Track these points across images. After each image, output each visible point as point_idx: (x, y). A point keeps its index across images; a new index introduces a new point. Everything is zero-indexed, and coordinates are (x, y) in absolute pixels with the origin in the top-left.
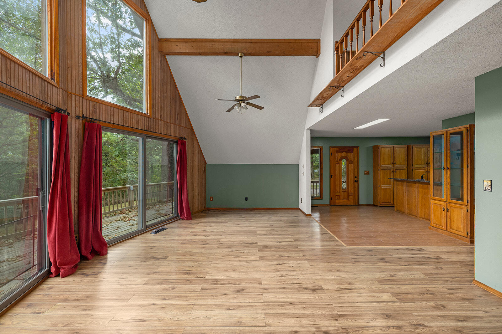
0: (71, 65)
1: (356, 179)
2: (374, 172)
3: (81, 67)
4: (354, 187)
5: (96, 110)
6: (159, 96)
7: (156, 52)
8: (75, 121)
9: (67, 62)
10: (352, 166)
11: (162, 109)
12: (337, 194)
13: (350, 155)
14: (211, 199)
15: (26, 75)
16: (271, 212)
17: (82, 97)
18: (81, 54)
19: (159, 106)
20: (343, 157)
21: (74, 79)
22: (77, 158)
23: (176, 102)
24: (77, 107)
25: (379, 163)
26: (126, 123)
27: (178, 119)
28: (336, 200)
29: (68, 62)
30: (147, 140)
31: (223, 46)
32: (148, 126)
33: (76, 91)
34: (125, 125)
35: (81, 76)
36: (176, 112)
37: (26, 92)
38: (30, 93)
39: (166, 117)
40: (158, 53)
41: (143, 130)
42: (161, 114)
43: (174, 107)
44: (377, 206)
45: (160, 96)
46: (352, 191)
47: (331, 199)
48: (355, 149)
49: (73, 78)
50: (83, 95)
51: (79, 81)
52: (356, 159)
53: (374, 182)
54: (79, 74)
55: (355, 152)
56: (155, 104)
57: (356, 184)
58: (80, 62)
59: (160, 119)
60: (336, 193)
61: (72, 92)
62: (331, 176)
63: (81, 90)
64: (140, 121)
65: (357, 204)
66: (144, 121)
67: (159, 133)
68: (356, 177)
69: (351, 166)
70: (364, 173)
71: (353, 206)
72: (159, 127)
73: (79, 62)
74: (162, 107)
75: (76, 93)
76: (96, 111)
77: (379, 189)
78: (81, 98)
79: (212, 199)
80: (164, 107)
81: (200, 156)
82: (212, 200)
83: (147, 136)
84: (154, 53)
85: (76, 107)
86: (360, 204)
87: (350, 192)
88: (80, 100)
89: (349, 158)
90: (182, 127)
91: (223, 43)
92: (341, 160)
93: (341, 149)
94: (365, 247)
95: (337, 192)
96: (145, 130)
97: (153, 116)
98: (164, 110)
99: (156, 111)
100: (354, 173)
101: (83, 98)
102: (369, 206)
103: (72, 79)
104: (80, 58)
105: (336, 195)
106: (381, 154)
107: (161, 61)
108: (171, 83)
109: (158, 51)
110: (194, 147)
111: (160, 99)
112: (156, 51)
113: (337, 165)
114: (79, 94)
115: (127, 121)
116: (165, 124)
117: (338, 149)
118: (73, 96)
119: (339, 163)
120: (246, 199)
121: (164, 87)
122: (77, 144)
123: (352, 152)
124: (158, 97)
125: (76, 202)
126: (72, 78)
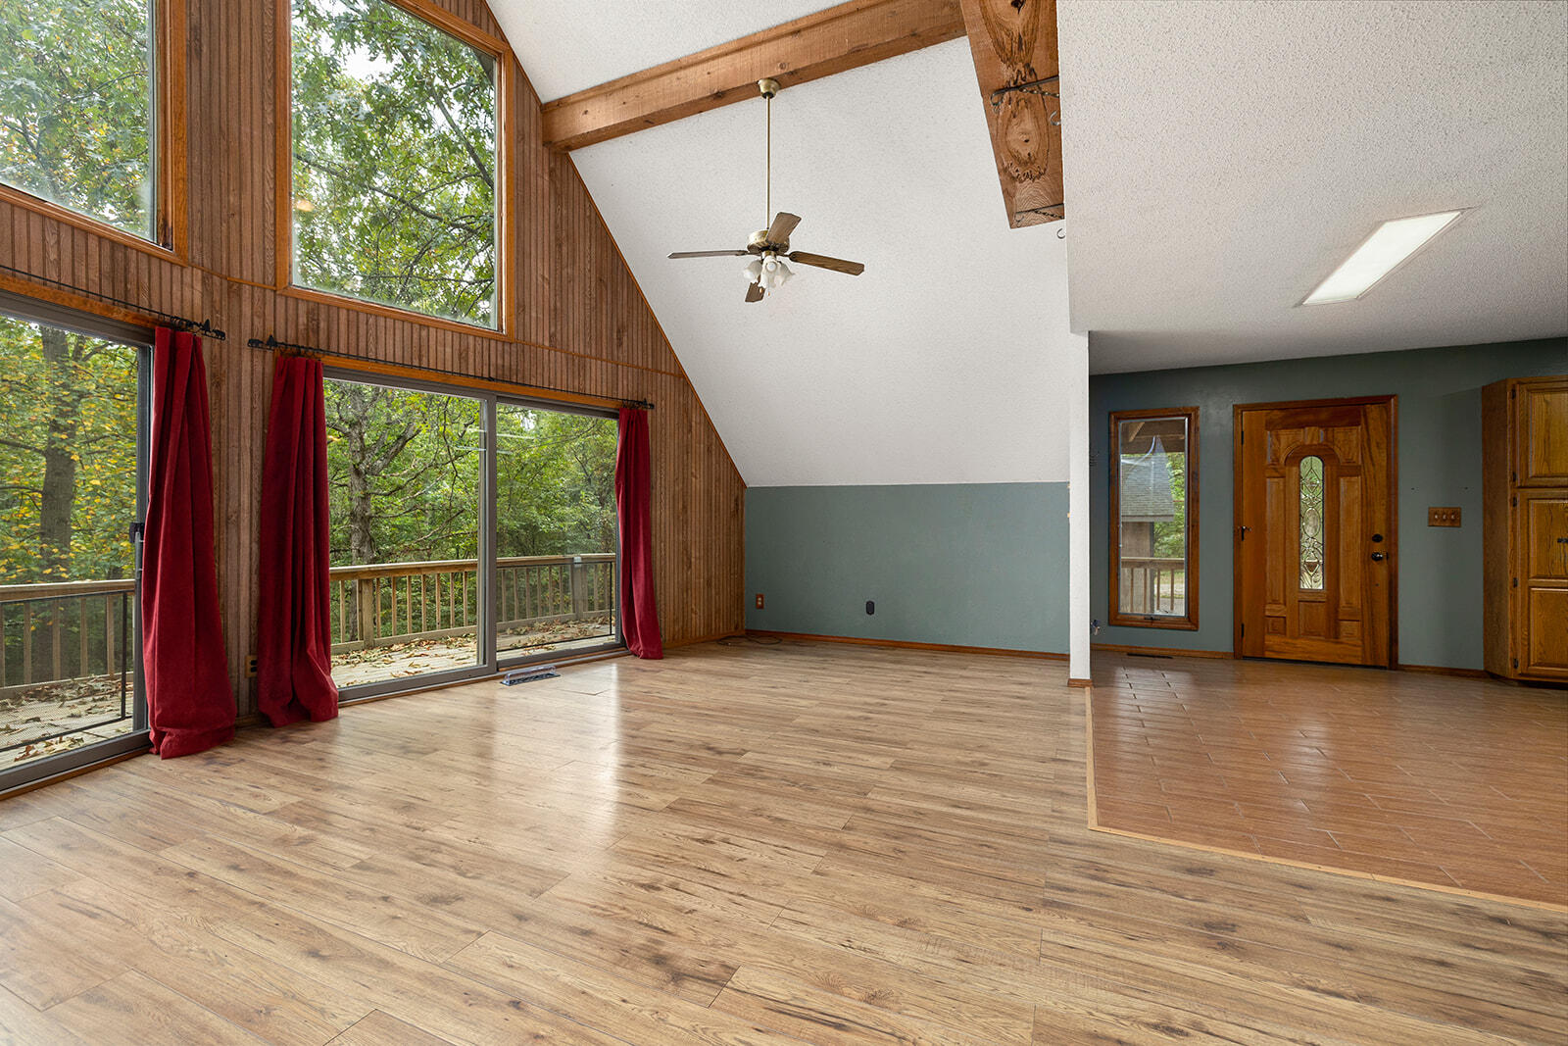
0: (241, 208)
1: (1378, 547)
2: (1490, 512)
3: (272, 209)
4: (1368, 584)
5: (318, 323)
6: (543, 277)
7: (533, 146)
8: (252, 355)
9: (229, 201)
10: (1357, 486)
11: (556, 313)
12: (1271, 610)
13: (1347, 441)
14: (760, 603)
15: (43, 231)
16: (944, 661)
17: (272, 290)
18: (272, 176)
19: (547, 306)
20: (1304, 446)
21: (250, 245)
22: (258, 453)
23: (615, 293)
24: (259, 317)
25: (1514, 465)
26: (420, 360)
27: (620, 344)
28: (1267, 637)
29: (232, 199)
30: (500, 408)
31: (709, 73)
32: (503, 366)
33: (252, 274)
34: (416, 363)
35: (269, 234)
36: (615, 323)
37: (44, 272)
38: (59, 276)
39: (571, 338)
40: (540, 148)
41: (482, 378)
42: (553, 329)
43: (604, 307)
44: (1507, 679)
45: (547, 276)
46: (1356, 601)
47: (1239, 631)
48: (1374, 411)
49: (247, 242)
50: (275, 285)
51: (264, 248)
52: (1381, 458)
53: (1486, 565)
54: (263, 230)
55: (1371, 422)
56: (527, 300)
57: (1381, 572)
58: (266, 198)
59: (547, 344)
60: (1268, 607)
61: (241, 278)
62: (1239, 534)
63: (270, 271)
64: (471, 354)
65: (1384, 662)
66: (486, 353)
67: (546, 386)
68: (1377, 538)
69: (1350, 489)
70: (1430, 520)
71: (1360, 671)
72: (546, 369)
73: (264, 199)
74: (555, 309)
75: (256, 280)
76: (318, 327)
77: (1514, 597)
78: (269, 295)
79: (762, 601)
80: (564, 308)
81: (718, 462)
82: (762, 607)
83: (498, 397)
84: (527, 151)
85: (255, 318)
86: (1401, 661)
87: (1343, 603)
88: (268, 298)
89: (1337, 451)
90: (637, 367)
91: (705, 65)
92: (1296, 458)
93: (1296, 414)
94: (1189, 850)
95: (1275, 602)
96: (490, 379)
97: (521, 337)
98: (565, 318)
99: (533, 322)
100: (1367, 520)
101: (275, 291)
102: (1459, 675)
103: (241, 245)
104: (267, 188)
105: (1267, 613)
106: (1526, 423)
107: (551, 172)
108: (594, 235)
109: (540, 142)
110: (690, 431)
111: (547, 287)
112: (534, 144)
113: (1272, 485)
114: (264, 283)
115: (424, 352)
116: (570, 361)
117: (1277, 414)
118: (247, 289)
119: (1283, 477)
120: (870, 608)
121: (564, 248)
122: (258, 416)
123: (1358, 424)
124: (540, 279)
125: (254, 570)
126: (241, 242)
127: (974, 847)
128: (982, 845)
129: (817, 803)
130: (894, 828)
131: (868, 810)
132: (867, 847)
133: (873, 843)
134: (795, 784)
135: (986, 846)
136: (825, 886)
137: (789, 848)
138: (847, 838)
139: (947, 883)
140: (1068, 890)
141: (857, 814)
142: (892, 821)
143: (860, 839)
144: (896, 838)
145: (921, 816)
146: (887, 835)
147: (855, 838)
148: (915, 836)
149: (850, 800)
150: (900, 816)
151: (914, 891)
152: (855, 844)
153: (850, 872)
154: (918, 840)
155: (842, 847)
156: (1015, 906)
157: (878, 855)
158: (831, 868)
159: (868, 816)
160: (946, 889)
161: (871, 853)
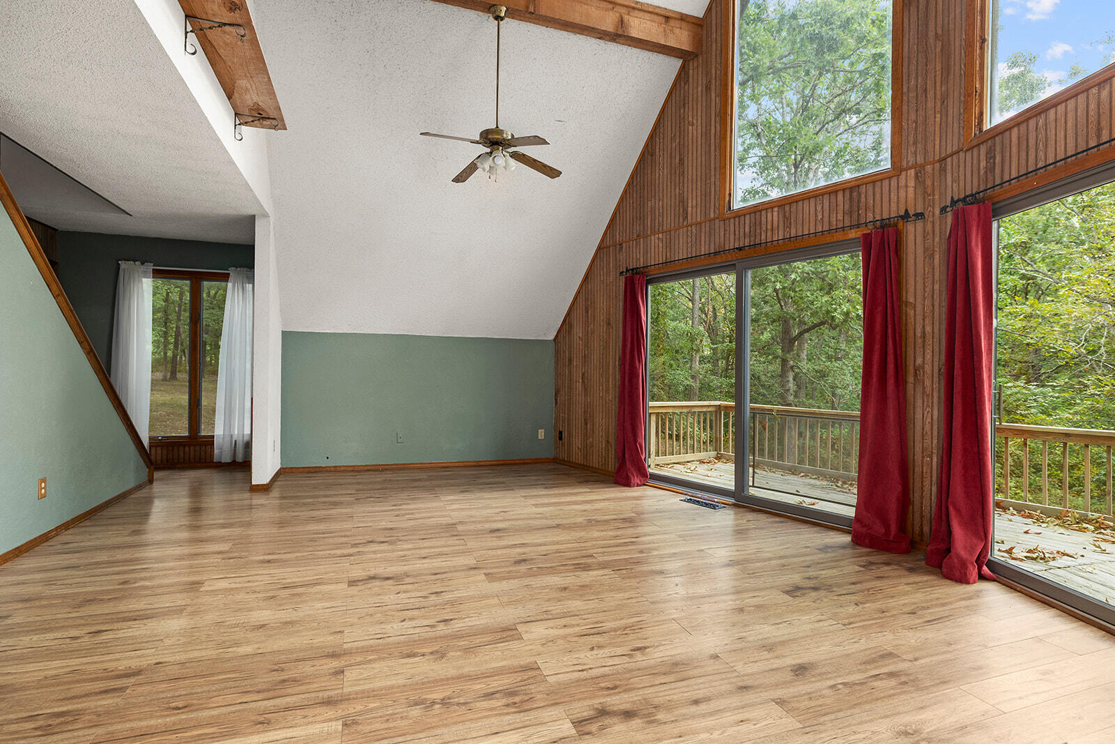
0: (947, 91)
15: (816, 205)
21: (952, 119)
29: (943, 89)
37: (815, 229)
38: (822, 227)
49: (950, 117)
50: (964, 144)
51: (960, 114)
63: (962, 132)
103: (947, 124)
126: (947, 121)
127: (195, 702)
128: (185, 707)
129: (392, 687)
130: (290, 691)
131: (329, 702)
132: (311, 663)
133: (307, 668)
134: (445, 702)
135: (179, 709)
136: (328, 627)
137: (377, 639)
138: (335, 664)
139: (229, 660)
140: (106, 692)
141: (340, 691)
142: (294, 698)
143: (320, 668)
144: (284, 681)
145: (261, 719)
146: (295, 680)
147: (325, 667)
148: (264, 691)
149: (359, 707)
150: (287, 709)
151: (256, 646)
152: (324, 661)
153: (315, 641)
154: (260, 687)
155: (334, 655)
156: (170, 662)
157: (297, 660)
158: (332, 638)
159: (326, 694)
160: (230, 655)
161: (304, 660)
